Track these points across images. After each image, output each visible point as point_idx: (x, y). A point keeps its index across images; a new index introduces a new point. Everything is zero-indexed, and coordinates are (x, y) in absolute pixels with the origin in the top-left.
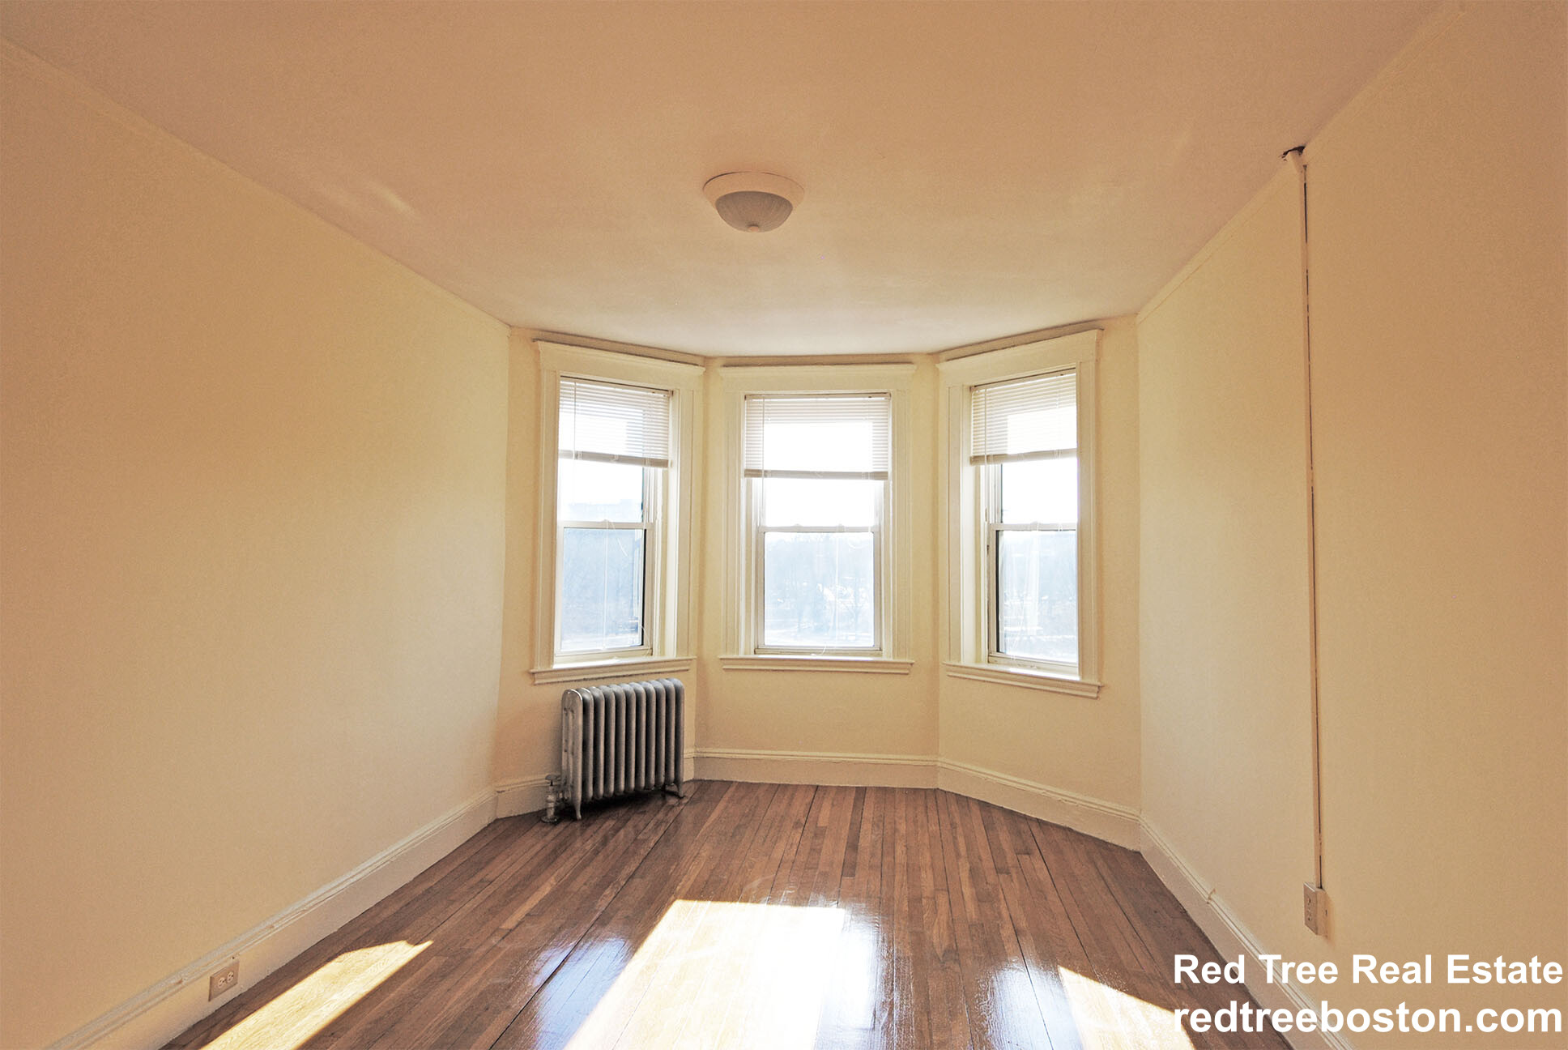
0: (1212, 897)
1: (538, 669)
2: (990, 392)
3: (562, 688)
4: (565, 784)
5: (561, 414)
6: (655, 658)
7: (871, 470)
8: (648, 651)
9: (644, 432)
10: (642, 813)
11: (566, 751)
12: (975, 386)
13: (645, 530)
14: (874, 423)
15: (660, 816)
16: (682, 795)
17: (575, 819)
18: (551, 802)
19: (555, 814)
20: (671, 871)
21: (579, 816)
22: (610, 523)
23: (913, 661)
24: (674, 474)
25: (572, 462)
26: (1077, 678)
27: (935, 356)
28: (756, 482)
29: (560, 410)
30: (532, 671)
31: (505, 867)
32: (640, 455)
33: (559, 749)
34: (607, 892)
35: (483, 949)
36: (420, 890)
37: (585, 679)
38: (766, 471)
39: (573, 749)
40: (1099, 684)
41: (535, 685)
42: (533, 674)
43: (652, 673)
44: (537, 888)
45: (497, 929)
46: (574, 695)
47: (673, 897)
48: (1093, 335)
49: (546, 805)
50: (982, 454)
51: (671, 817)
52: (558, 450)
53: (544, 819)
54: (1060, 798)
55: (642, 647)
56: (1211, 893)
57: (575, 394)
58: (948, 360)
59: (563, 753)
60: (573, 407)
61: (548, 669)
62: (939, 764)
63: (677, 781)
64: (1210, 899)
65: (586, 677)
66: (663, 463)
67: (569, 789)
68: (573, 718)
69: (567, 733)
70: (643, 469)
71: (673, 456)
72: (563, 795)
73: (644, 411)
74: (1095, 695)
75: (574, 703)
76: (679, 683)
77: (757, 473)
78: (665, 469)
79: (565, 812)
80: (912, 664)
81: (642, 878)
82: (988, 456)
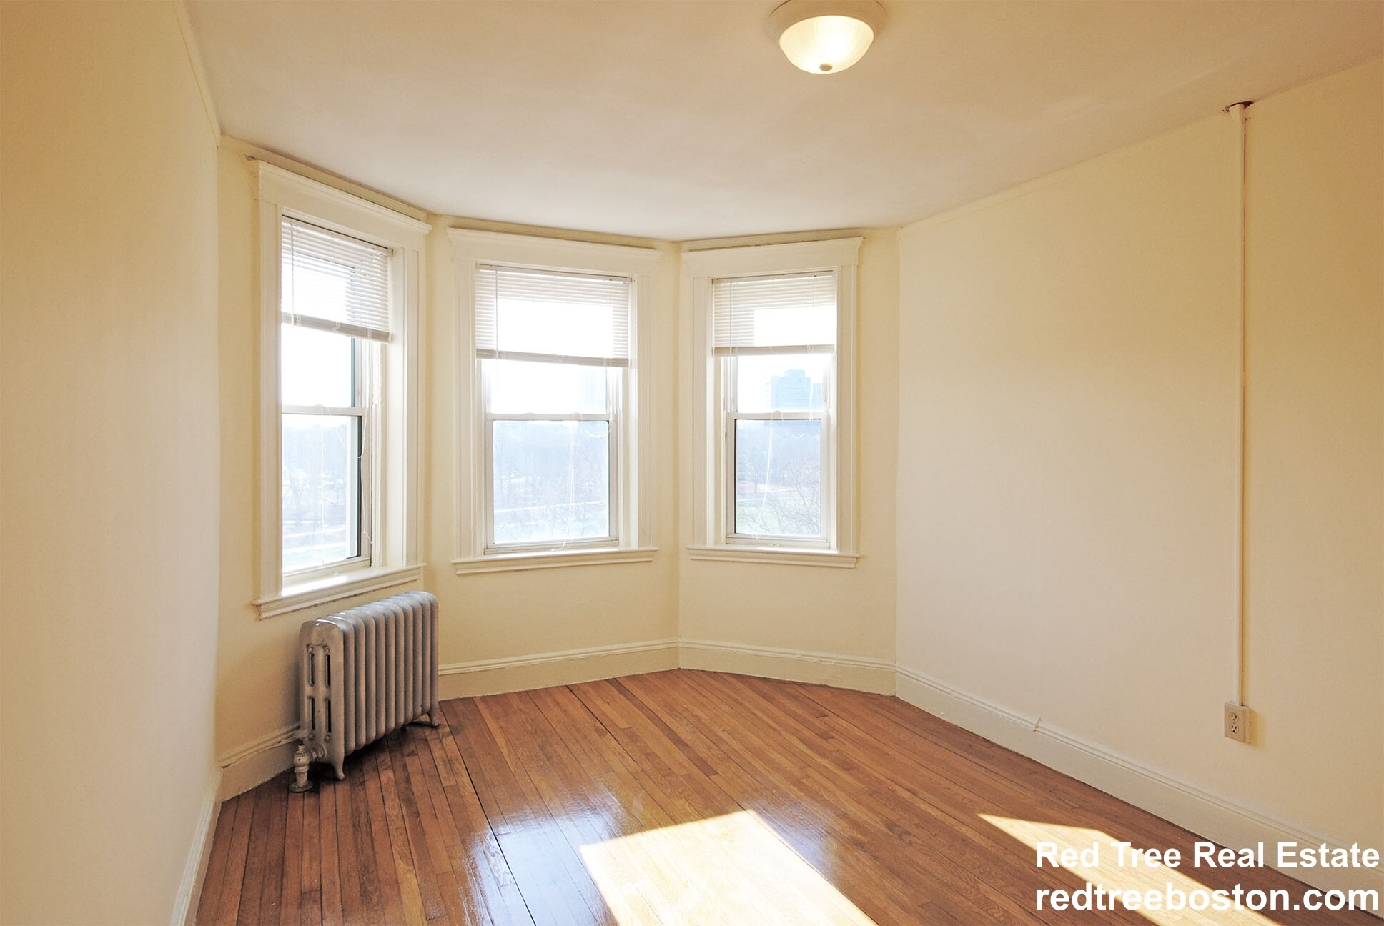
0: (1039, 724)
1: (265, 599)
2: (734, 286)
4: (316, 739)
6: (375, 571)
7: (611, 356)
8: (369, 563)
12: (718, 279)
13: (360, 418)
14: (614, 307)
16: (437, 724)
17: (336, 781)
18: (303, 765)
19: (309, 778)
21: (341, 774)
23: (657, 548)
24: (396, 350)
25: (305, 331)
26: (835, 552)
27: (678, 245)
28: (487, 364)
30: (258, 603)
32: (363, 325)
37: (316, 605)
38: (500, 352)
39: (328, 694)
40: (858, 555)
41: (261, 620)
42: (259, 606)
48: (858, 241)
49: (294, 768)
50: (728, 346)
52: (280, 312)
53: (293, 788)
54: (816, 660)
55: (359, 559)
56: (1038, 722)
58: (691, 251)
59: (305, 700)
60: (291, 256)
61: (276, 598)
62: (680, 645)
63: (432, 708)
64: (1037, 727)
65: (318, 602)
67: (327, 745)
68: (329, 653)
69: (312, 676)
71: (395, 328)
72: (317, 753)
74: (853, 566)
76: (434, 596)
77: (489, 354)
80: (655, 551)
82: (733, 348)
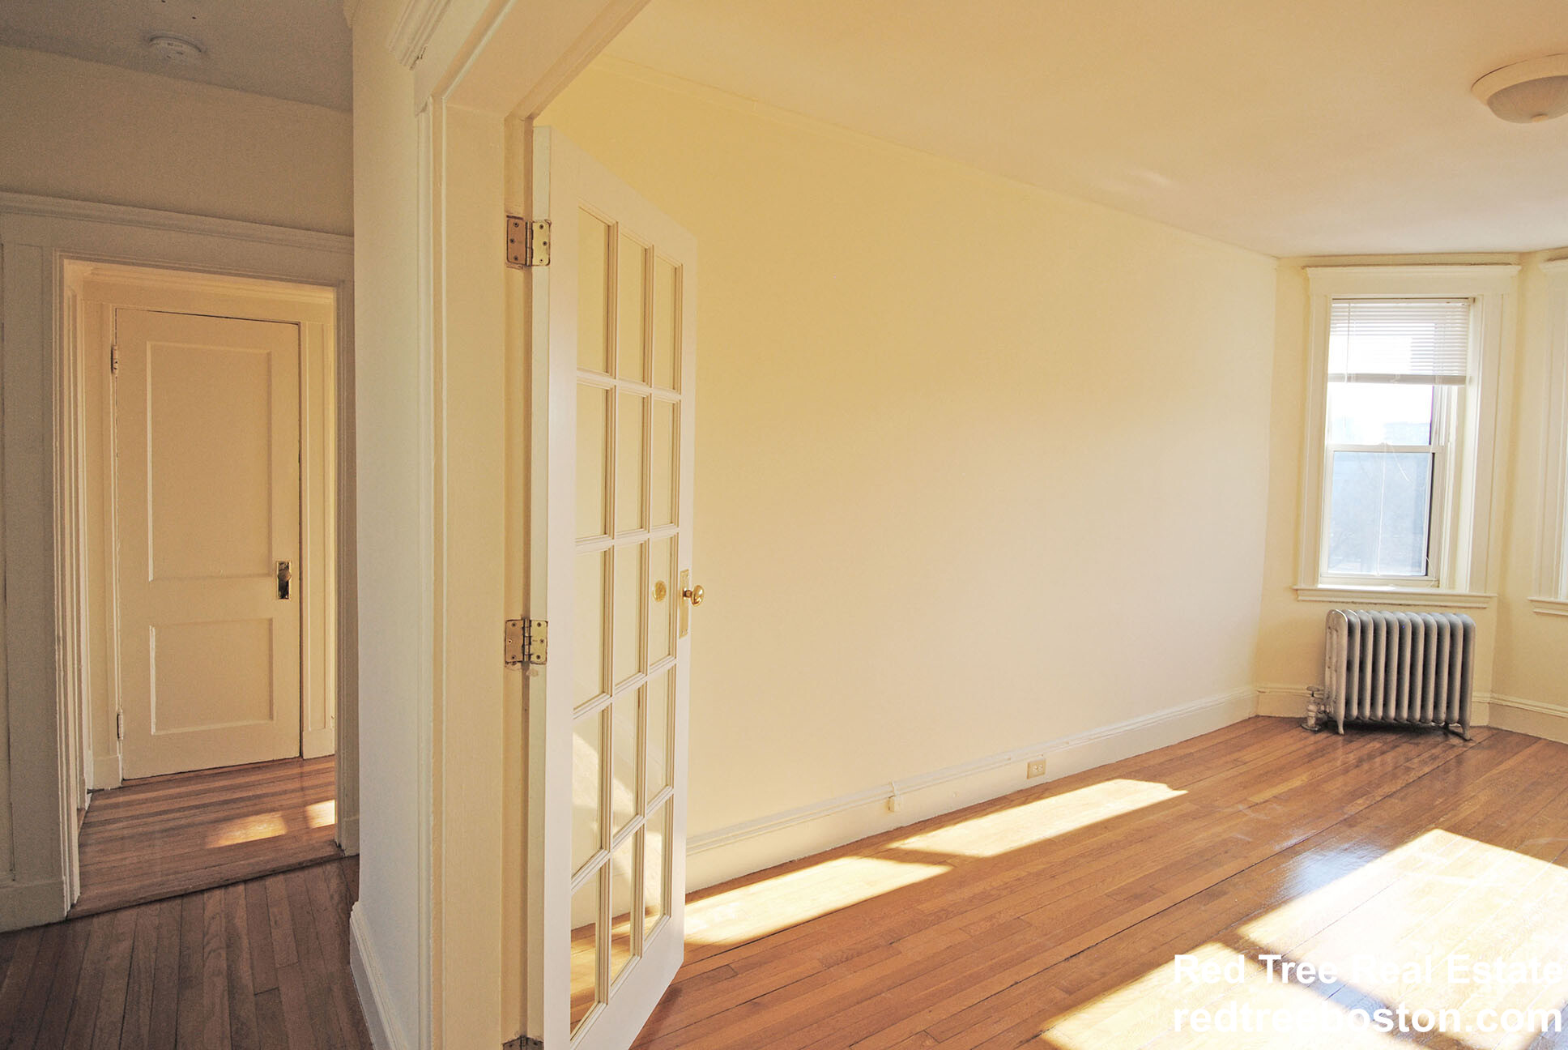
1: (1303, 586)
3: (1327, 608)
4: (1328, 698)
5: (1331, 337)
6: (1443, 590)
8: (1433, 583)
9: (1435, 347)
10: (1415, 744)
11: (1329, 667)
13: (1434, 454)
15: (1436, 751)
16: (1468, 738)
17: (1337, 733)
18: (1312, 712)
19: (1316, 723)
20: (1437, 802)
21: (1341, 730)
22: (1388, 446)
24: (1474, 393)
25: (1345, 385)
29: (1331, 333)
30: (1296, 587)
31: (1258, 756)
32: (1430, 373)
33: (1322, 664)
34: (1360, 801)
35: (1230, 810)
36: (1181, 752)
37: (1353, 602)
39: (1336, 666)
41: (1298, 601)
42: (1297, 590)
43: (1436, 606)
44: (1287, 780)
45: (1245, 799)
46: (1339, 616)
47: (1433, 826)
49: (1307, 713)
51: (1452, 755)
52: (1327, 374)
53: (1304, 725)
55: (1426, 578)
57: (1349, 316)
59: (1327, 669)
60: (1347, 329)
61: (1312, 588)
63: (1462, 721)
65: (1355, 600)
66: (1460, 380)
67: (1332, 704)
68: (1338, 636)
69: (1331, 651)
70: (1433, 387)
71: (1473, 370)
72: (1325, 708)
73: (1436, 324)
75: (1338, 623)
76: (1469, 620)
78: (1463, 386)
79: (1327, 724)
81: (1401, 800)
